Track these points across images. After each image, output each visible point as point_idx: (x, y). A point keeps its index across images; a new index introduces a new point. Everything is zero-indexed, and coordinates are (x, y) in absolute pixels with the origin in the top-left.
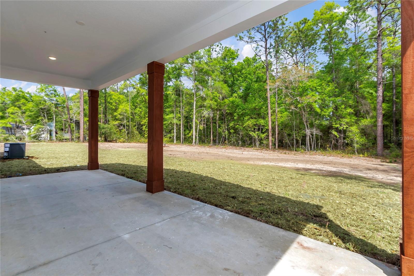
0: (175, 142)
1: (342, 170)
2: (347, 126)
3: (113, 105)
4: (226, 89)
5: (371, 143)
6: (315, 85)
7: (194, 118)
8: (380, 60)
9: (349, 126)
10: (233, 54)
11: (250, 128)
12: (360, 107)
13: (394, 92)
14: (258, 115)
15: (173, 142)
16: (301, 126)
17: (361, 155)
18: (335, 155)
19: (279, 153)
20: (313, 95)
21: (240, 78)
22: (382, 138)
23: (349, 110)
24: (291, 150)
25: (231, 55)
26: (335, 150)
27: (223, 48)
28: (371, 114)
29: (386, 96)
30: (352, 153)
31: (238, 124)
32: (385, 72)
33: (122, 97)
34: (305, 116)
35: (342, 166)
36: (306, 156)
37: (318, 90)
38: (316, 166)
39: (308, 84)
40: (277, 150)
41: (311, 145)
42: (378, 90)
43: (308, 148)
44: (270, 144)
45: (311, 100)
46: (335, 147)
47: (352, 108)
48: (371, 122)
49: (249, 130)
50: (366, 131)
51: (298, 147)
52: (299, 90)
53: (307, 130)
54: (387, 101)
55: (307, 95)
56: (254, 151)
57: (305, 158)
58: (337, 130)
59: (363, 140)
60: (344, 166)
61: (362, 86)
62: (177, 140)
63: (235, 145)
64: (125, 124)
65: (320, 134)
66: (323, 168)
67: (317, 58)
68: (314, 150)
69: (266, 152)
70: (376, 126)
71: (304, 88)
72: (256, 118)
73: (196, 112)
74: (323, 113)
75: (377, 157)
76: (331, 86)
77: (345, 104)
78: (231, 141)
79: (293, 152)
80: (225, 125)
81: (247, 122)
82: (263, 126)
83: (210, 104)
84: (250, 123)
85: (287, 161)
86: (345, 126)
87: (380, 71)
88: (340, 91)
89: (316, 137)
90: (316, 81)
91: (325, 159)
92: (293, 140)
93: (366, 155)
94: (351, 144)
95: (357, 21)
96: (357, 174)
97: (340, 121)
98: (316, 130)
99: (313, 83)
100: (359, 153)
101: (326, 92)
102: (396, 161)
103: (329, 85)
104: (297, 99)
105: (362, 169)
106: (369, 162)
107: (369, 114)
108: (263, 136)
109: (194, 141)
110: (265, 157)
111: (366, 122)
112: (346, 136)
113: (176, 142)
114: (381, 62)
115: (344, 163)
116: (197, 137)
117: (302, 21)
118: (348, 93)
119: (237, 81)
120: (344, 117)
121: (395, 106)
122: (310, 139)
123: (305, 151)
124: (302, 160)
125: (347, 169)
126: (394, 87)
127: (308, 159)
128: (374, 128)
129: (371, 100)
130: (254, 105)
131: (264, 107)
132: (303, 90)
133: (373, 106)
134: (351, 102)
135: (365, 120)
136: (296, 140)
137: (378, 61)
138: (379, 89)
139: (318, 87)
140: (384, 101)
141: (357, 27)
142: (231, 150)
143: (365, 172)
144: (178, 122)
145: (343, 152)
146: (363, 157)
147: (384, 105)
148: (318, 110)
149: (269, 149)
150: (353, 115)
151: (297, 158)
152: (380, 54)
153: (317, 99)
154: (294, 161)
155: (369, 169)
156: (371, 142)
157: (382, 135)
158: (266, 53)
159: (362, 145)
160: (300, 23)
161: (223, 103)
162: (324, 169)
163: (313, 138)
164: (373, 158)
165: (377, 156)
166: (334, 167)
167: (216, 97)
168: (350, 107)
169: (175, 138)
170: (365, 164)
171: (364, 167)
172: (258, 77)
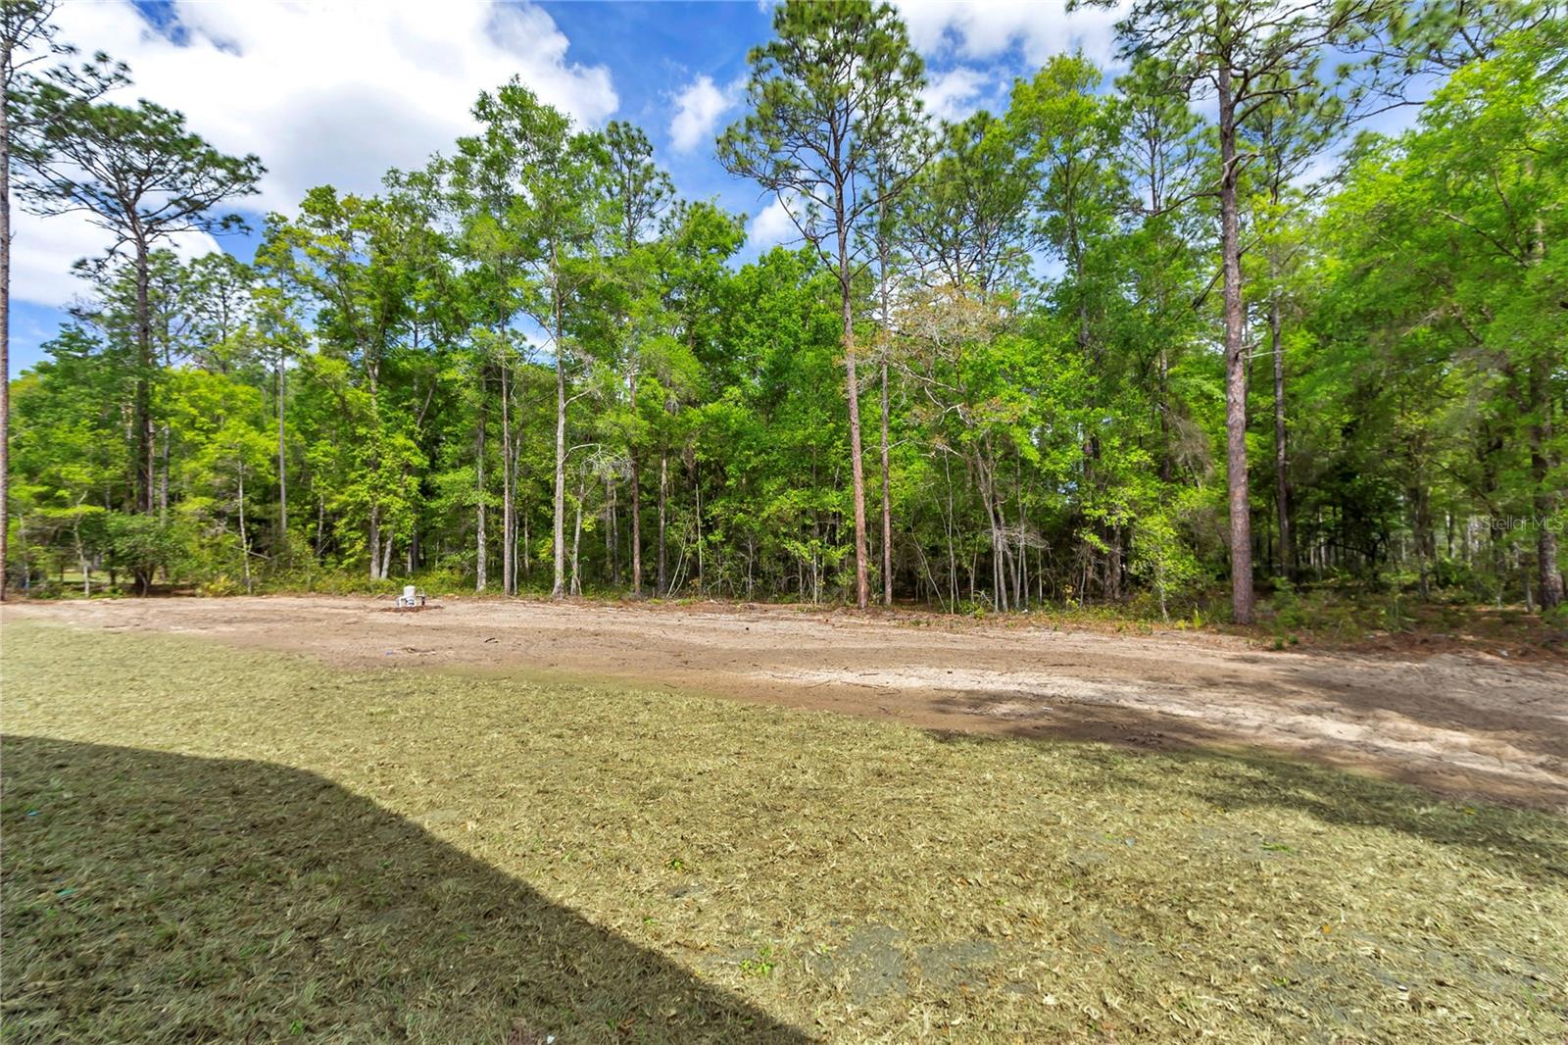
0: (482, 585)
1: (1113, 693)
2: (1133, 515)
3: (201, 429)
4: (687, 369)
5: (1213, 577)
6: (1019, 359)
7: (560, 483)
8: (1234, 272)
9: (1139, 514)
10: (721, 231)
11: (788, 524)
12: (1173, 445)
13: (1280, 393)
14: (818, 474)
15: (475, 587)
16: (975, 517)
17: (1181, 623)
18: (1093, 626)
19: (893, 623)
20: (1013, 399)
21: (752, 328)
22: (1247, 557)
23: (1138, 456)
24: (940, 610)
25: (712, 234)
26: (1095, 604)
27: (686, 208)
28: (1209, 471)
29: (1257, 409)
30: (1152, 616)
31: (741, 510)
32: (1250, 326)
33: (247, 393)
34: (986, 475)
35: (1115, 673)
36: (991, 633)
37: (1030, 379)
38: (1021, 677)
39: (996, 354)
40: (888, 609)
41: (1010, 587)
42: (1232, 383)
43: (1000, 600)
44: (863, 588)
45: (1005, 417)
46: (1095, 595)
47: (1148, 450)
48: (1209, 500)
49: (785, 534)
50: (1194, 530)
51: (965, 596)
52: (963, 377)
53: (996, 532)
54: (1258, 424)
55: (992, 395)
56: (801, 616)
57: (985, 643)
58: (1098, 526)
59: (1187, 568)
60: (1122, 674)
61: (1177, 368)
62: (488, 579)
63: (730, 596)
64: (238, 511)
65: (1041, 545)
66: (1046, 685)
67: (1030, 266)
68: (1023, 605)
69: (845, 619)
70: (1225, 512)
71: (982, 370)
72: (809, 486)
73: (567, 461)
74: (1048, 466)
75: (1233, 628)
76: (1074, 363)
77: (1125, 435)
78: (713, 580)
79: (946, 619)
80: (695, 512)
81: (777, 503)
82: (837, 516)
83: (622, 427)
84: (786, 502)
85: (913, 658)
86: (1123, 514)
87: (1235, 313)
88: (1104, 385)
89: (1028, 556)
90: (1025, 344)
91: (1059, 642)
92: (945, 570)
93: (1197, 623)
94: (1147, 581)
95: (1159, 135)
96: (1167, 709)
97: (1109, 494)
98: (1027, 531)
99: (1010, 350)
100: (1174, 616)
101: (1056, 385)
102: (1295, 642)
103: (1067, 362)
104: (955, 412)
105: (1184, 683)
106: (1209, 652)
107: (1202, 469)
108: (837, 555)
109: (559, 581)
110: (835, 645)
111: (1195, 498)
112: (1130, 549)
113: (488, 587)
114: (1237, 282)
115: (1123, 659)
116: (575, 566)
117: (973, 122)
118: (1133, 395)
119: (740, 337)
120: (1121, 482)
121: (1283, 443)
122: (1006, 564)
123: (992, 611)
124: (971, 654)
125: (1133, 684)
126: (1279, 376)
127: (997, 647)
128: (1221, 520)
129: (1208, 421)
130: (800, 434)
131: (839, 443)
132: (975, 376)
133: (1214, 444)
134: (1142, 427)
135: (1191, 492)
136: (959, 568)
137: (1227, 276)
138: (1233, 378)
139: (1030, 369)
140: (1249, 425)
141: (1157, 158)
142: (709, 616)
143: (1195, 695)
144: (494, 502)
145: (1121, 612)
146: (1188, 628)
147: (1251, 440)
148: (1033, 455)
149: (859, 608)
150: (1150, 474)
151: (955, 646)
152: (1234, 253)
153: (1026, 412)
154: (943, 658)
155: (1210, 683)
156: (1213, 570)
157: (1246, 547)
158: (840, 231)
159: (1186, 582)
160: (966, 130)
161: (680, 425)
162: (1049, 692)
163: (1016, 563)
164: (1219, 632)
165: (1232, 623)
166: (1085, 680)
167: (655, 398)
168: (1141, 442)
169: (481, 569)
170: (1194, 659)
171: (1191, 675)
172: (819, 328)
